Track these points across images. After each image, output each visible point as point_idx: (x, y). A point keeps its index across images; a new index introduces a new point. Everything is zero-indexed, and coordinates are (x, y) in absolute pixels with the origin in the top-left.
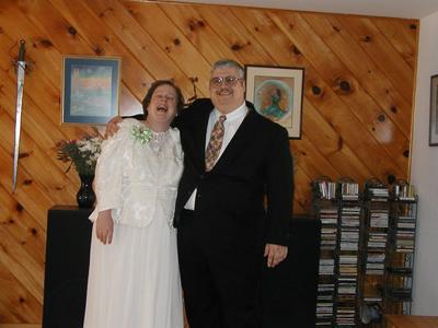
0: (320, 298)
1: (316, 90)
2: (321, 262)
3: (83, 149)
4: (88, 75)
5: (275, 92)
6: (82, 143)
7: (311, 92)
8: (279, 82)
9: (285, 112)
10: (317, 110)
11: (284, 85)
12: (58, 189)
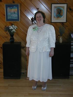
0: (71, 63)
1: (70, 9)
2: (71, 54)
3: (10, 29)
4: (11, 9)
5: (59, 10)
6: (10, 27)
7: (69, 10)
8: (61, 8)
9: (62, 16)
10: (71, 15)
11: (62, 9)
12: (6, 37)
